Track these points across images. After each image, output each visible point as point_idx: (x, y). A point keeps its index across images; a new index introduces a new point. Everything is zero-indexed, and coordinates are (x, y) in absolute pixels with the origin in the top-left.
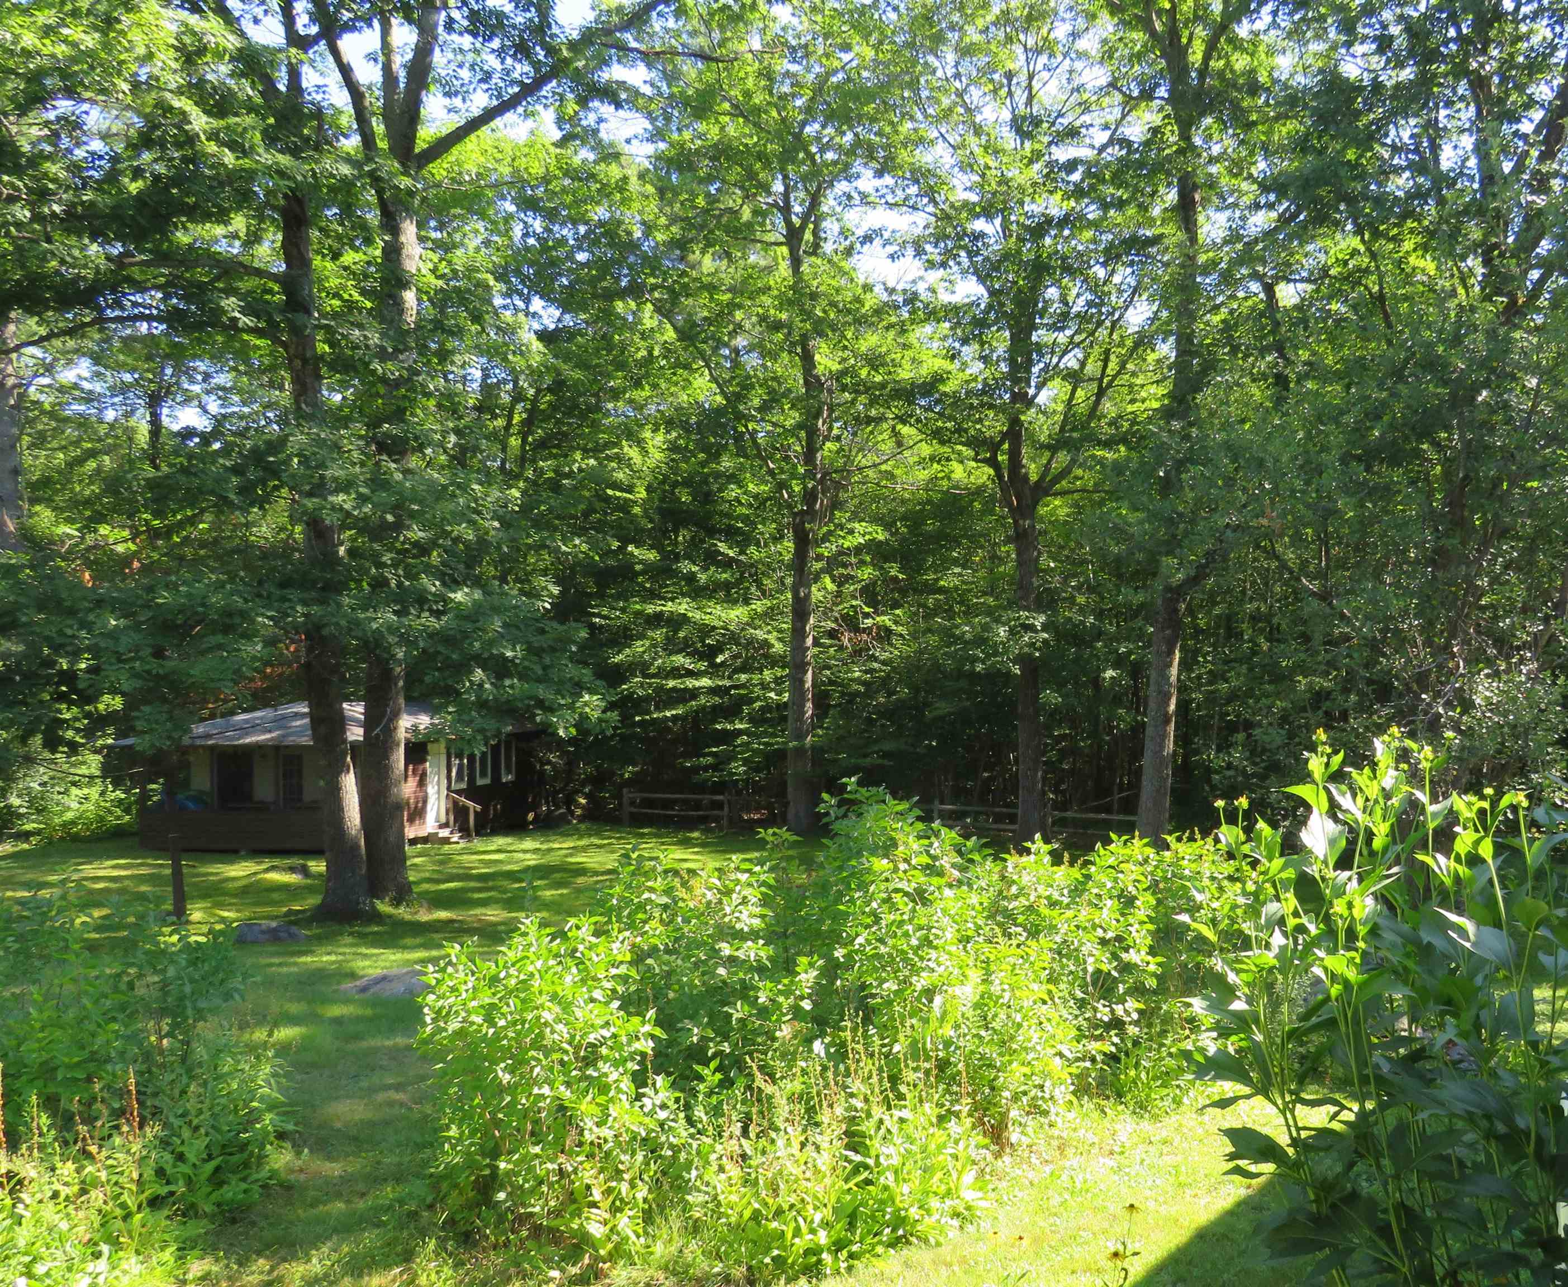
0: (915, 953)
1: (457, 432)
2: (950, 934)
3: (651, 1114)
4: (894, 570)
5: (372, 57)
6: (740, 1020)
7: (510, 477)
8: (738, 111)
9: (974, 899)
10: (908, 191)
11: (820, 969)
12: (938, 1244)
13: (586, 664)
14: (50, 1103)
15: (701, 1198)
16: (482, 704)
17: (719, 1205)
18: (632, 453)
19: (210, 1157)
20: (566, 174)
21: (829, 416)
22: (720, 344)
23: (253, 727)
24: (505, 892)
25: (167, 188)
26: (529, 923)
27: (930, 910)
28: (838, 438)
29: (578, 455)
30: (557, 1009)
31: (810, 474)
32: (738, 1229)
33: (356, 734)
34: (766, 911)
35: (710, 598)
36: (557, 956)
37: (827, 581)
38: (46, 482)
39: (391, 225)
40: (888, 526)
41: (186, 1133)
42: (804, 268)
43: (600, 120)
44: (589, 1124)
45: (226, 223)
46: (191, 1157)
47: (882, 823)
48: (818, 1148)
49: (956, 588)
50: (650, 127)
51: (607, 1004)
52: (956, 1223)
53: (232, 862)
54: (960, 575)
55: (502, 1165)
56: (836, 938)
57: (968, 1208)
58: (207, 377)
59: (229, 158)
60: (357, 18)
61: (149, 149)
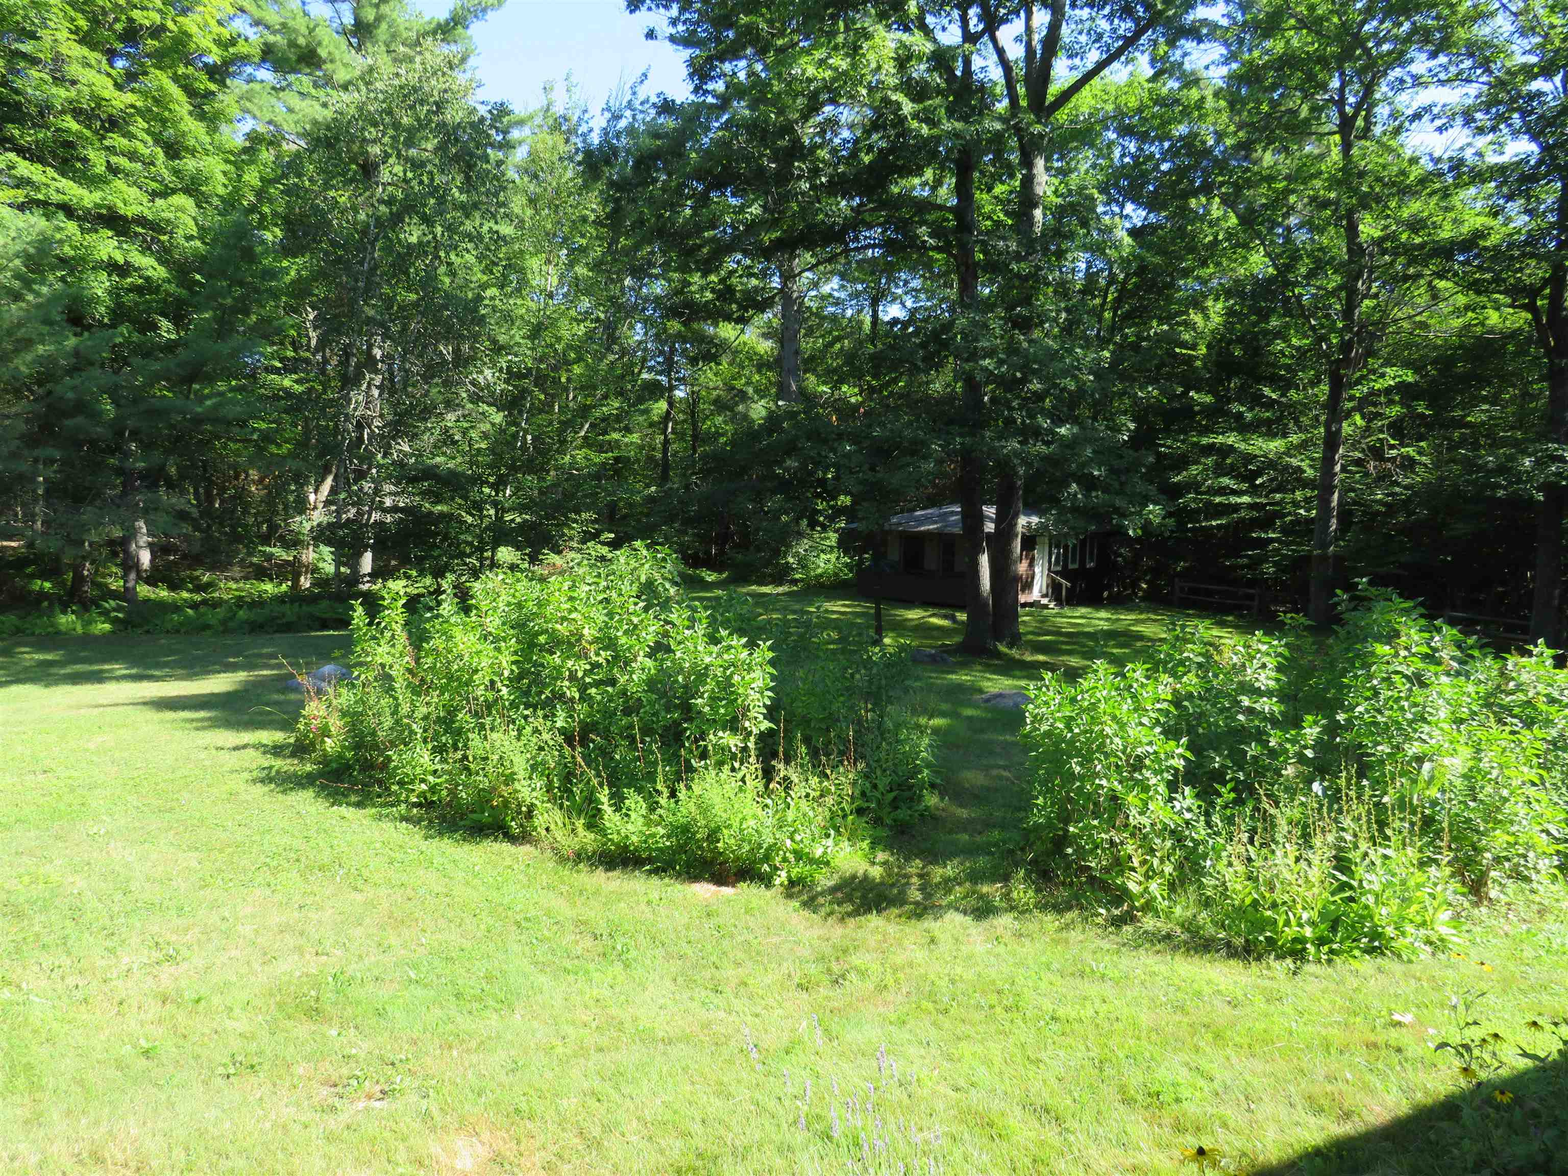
0: (1410, 725)
1: (1068, 310)
2: (1443, 713)
3: (1180, 813)
4: (1421, 408)
5: (1018, 39)
6: (1253, 757)
7: (1103, 342)
8: (1302, 24)
9: (1471, 688)
10: (1462, 66)
11: (1323, 726)
12: (1410, 961)
13: (1152, 483)
14: (807, 740)
15: (1214, 882)
16: (1075, 509)
17: (1226, 889)
18: (1197, 318)
19: (891, 790)
20: (1156, 103)
21: (1369, 277)
22: (1274, 224)
23: (928, 519)
24: (1084, 646)
25: (886, 157)
26: (1100, 664)
27: (1426, 691)
28: (1376, 296)
29: (1155, 323)
30: (1115, 727)
31: (1347, 328)
32: (1240, 911)
33: (990, 527)
34: (1279, 676)
35: (1254, 432)
36: (1117, 689)
37: (1358, 419)
38: (812, 358)
39: (1027, 162)
40: (1417, 370)
41: (879, 772)
42: (1355, 151)
43: (1185, 54)
44: (1133, 812)
45: (921, 175)
46: (880, 787)
47: (1388, 617)
48: (1310, 864)
49: (1483, 423)
50: (1225, 52)
51: (1152, 728)
52: (1428, 949)
53: (909, 608)
54: (1487, 411)
55: (1071, 829)
56: (1338, 704)
57: (1442, 940)
58: (906, 282)
59: (925, 130)
60: (1010, 13)
61: (877, 131)
